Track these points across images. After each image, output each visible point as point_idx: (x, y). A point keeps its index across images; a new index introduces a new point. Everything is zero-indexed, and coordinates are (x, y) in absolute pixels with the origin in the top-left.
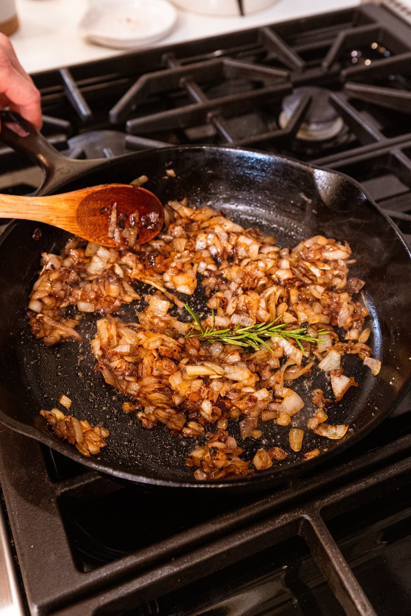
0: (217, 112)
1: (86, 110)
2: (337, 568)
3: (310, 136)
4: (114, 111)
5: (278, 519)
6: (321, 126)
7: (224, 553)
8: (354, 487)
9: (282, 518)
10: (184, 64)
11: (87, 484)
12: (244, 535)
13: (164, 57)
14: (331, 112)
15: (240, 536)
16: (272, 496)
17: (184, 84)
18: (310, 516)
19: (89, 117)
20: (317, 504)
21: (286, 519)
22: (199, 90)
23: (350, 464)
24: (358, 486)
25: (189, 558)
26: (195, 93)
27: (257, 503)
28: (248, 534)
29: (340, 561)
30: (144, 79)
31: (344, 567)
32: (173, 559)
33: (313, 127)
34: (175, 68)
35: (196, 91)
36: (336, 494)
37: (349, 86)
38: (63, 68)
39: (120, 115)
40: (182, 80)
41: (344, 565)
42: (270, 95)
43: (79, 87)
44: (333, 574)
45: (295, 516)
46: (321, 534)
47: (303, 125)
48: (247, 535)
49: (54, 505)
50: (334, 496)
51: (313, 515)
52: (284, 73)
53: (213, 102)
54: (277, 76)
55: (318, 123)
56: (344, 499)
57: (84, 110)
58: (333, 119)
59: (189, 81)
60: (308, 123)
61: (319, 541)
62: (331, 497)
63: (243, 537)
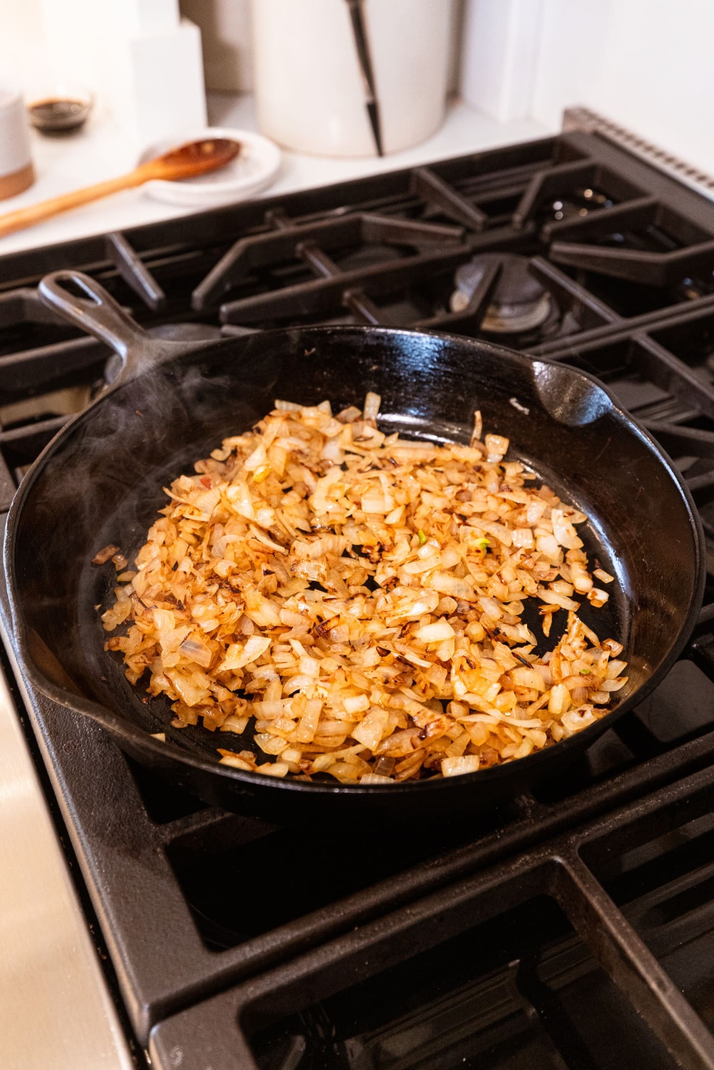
0: (358, 290)
1: (155, 292)
2: (614, 930)
3: (502, 325)
4: (199, 293)
5: (515, 863)
6: (517, 310)
7: (435, 916)
8: (628, 812)
9: (520, 861)
10: (299, 224)
11: (211, 824)
12: (464, 888)
13: (269, 215)
14: (533, 286)
15: (457, 891)
16: (502, 831)
17: (303, 252)
18: (561, 856)
19: (159, 301)
20: (574, 838)
21: (527, 862)
22: (327, 260)
23: (617, 780)
24: (634, 810)
25: (382, 925)
26: (320, 263)
27: (480, 842)
28: (470, 887)
29: (617, 920)
30: (242, 244)
31: (625, 928)
32: (356, 929)
33: (505, 311)
34: (286, 229)
35: (321, 261)
36: (601, 825)
37: (557, 247)
38: (115, 233)
39: (207, 297)
40: (300, 246)
41: (624, 924)
42: (436, 264)
43: (144, 260)
44: (607, 943)
45: (540, 858)
46: (584, 883)
47: (491, 310)
48: (468, 888)
49: (161, 856)
50: (598, 826)
51: (568, 855)
52: (457, 232)
53: (351, 274)
54: (446, 237)
55: (512, 304)
56: (614, 832)
57: (152, 292)
58: (535, 299)
59: (310, 248)
60: (498, 305)
61: (581, 893)
62: (594, 828)
63: (463, 892)
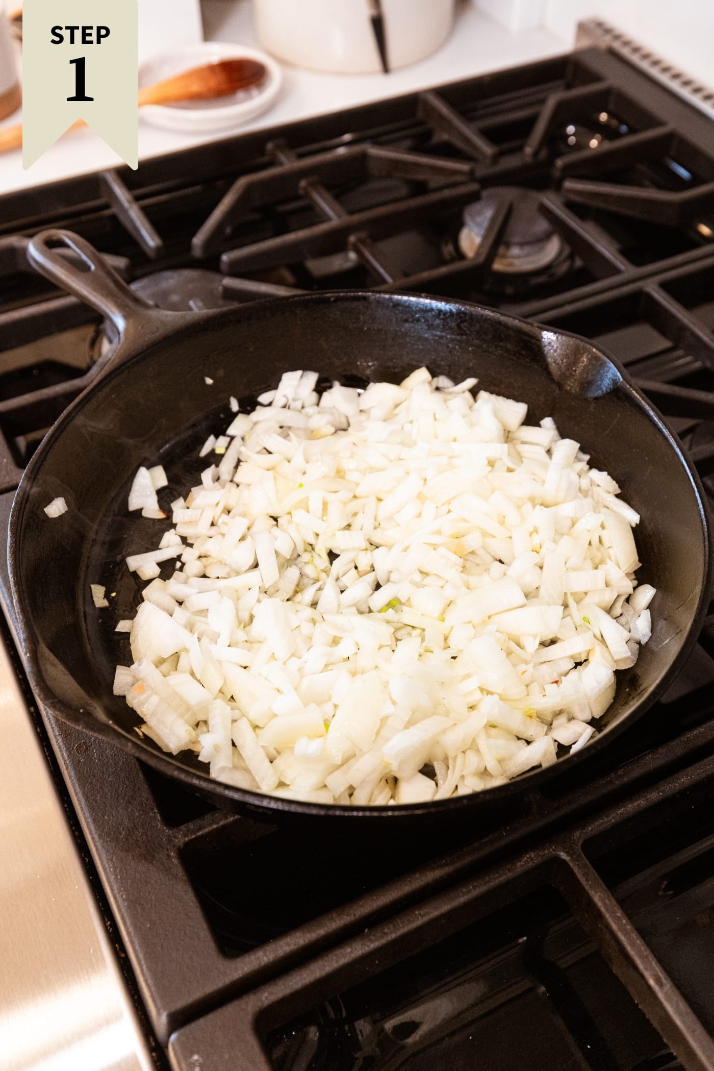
0: (363, 234)
1: (153, 240)
2: (614, 927)
3: (511, 265)
4: (198, 240)
5: (520, 861)
6: (526, 250)
7: (443, 916)
8: (630, 806)
9: (525, 858)
10: (301, 156)
11: (223, 826)
12: (471, 887)
13: (270, 146)
14: (542, 225)
15: (464, 890)
16: (508, 828)
17: (305, 189)
18: (567, 853)
19: (158, 249)
20: (577, 834)
21: (532, 859)
22: (328, 196)
23: (621, 772)
24: (636, 804)
25: (391, 926)
26: (324, 203)
27: (486, 839)
28: (476, 886)
29: (618, 916)
30: (242, 182)
31: (625, 925)
32: (366, 930)
33: (515, 251)
34: (288, 164)
35: (324, 199)
36: (604, 819)
37: (568, 184)
38: (108, 170)
39: (209, 243)
40: (303, 183)
41: (624, 921)
42: (444, 204)
43: (137, 199)
44: (608, 936)
45: (544, 855)
46: (587, 880)
47: (501, 250)
48: (474, 887)
49: (175, 861)
50: (601, 821)
51: (571, 852)
52: (465, 167)
53: (356, 218)
54: (455, 172)
55: (522, 245)
56: (616, 826)
57: (150, 240)
58: (547, 237)
59: (312, 185)
60: (508, 245)
61: (584, 888)
62: (596, 823)
63: (469, 891)
